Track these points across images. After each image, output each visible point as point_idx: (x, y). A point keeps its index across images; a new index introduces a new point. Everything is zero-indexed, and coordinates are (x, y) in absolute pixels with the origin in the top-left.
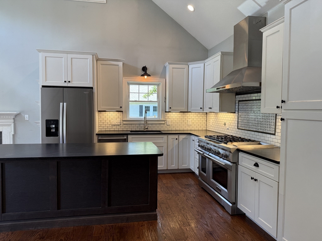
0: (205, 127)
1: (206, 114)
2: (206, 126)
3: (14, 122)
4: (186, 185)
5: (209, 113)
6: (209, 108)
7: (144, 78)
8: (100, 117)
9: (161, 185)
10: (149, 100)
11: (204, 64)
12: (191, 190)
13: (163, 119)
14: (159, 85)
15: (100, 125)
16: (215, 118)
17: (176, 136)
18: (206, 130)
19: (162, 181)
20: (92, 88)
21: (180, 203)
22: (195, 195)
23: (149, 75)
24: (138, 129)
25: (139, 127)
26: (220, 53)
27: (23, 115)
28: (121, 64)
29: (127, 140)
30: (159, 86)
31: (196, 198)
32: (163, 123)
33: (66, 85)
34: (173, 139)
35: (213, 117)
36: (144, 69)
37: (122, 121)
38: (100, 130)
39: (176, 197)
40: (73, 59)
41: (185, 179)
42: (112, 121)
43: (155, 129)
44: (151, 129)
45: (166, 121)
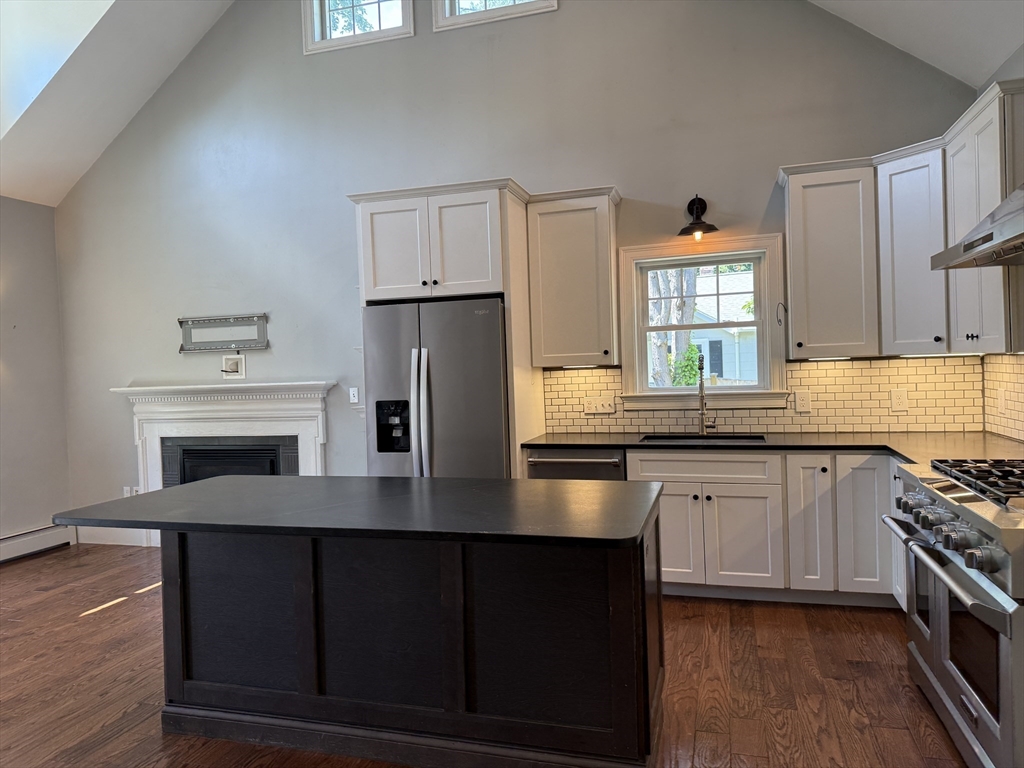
0: (979, 418)
1: (982, 364)
2: (984, 414)
3: (325, 410)
4: (850, 662)
5: (993, 359)
6: (968, 337)
7: (694, 239)
8: (548, 388)
9: (740, 652)
10: (721, 321)
11: (944, 151)
12: (861, 688)
13: (777, 391)
14: (760, 258)
15: (549, 416)
16: (1013, 378)
17: (824, 460)
18: (984, 432)
19: (753, 635)
20: (501, 296)
21: (785, 742)
22: (869, 714)
23: (709, 229)
24: (679, 430)
25: (682, 421)
26: (997, 89)
27: (344, 387)
28: (603, 203)
29: (622, 468)
30: (760, 263)
31: (866, 731)
32: (781, 403)
33: (426, 292)
34: (810, 471)
35: (1006, 377)
36: (697, 207)
37: (618, 401)
38: (550, 430)
39: (778, 713)
40: (444, 210)
41: (859, 635)
42: (584, 401)
43: (745, 429)
44: (728, 429)
45: (791, 398)
